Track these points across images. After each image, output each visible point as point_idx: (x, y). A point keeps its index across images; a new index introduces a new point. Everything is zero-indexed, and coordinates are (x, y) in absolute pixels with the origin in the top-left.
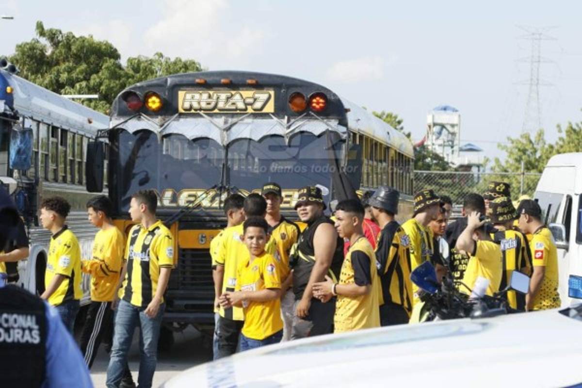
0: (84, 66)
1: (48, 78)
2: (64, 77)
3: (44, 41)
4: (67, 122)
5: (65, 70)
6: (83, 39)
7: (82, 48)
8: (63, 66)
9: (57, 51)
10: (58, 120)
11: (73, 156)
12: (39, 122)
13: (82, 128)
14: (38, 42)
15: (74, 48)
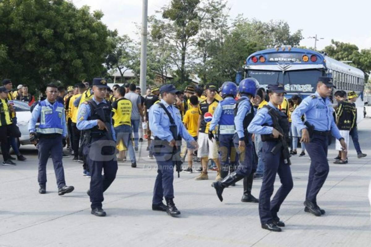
0: (346, 53)
1: (335, 57)
2: (340, 56)
3: (334, 45)
4: (342, 70)
5: (340, 54)
6: (346, 44)
7: (346, 47)
8: (340, 53)
9: (338, 49)
10: (339, 70)
11: (342, 80)
12: (334, 71)
13: (347, 72)
14: (332, 46)
15: (343, 47)
